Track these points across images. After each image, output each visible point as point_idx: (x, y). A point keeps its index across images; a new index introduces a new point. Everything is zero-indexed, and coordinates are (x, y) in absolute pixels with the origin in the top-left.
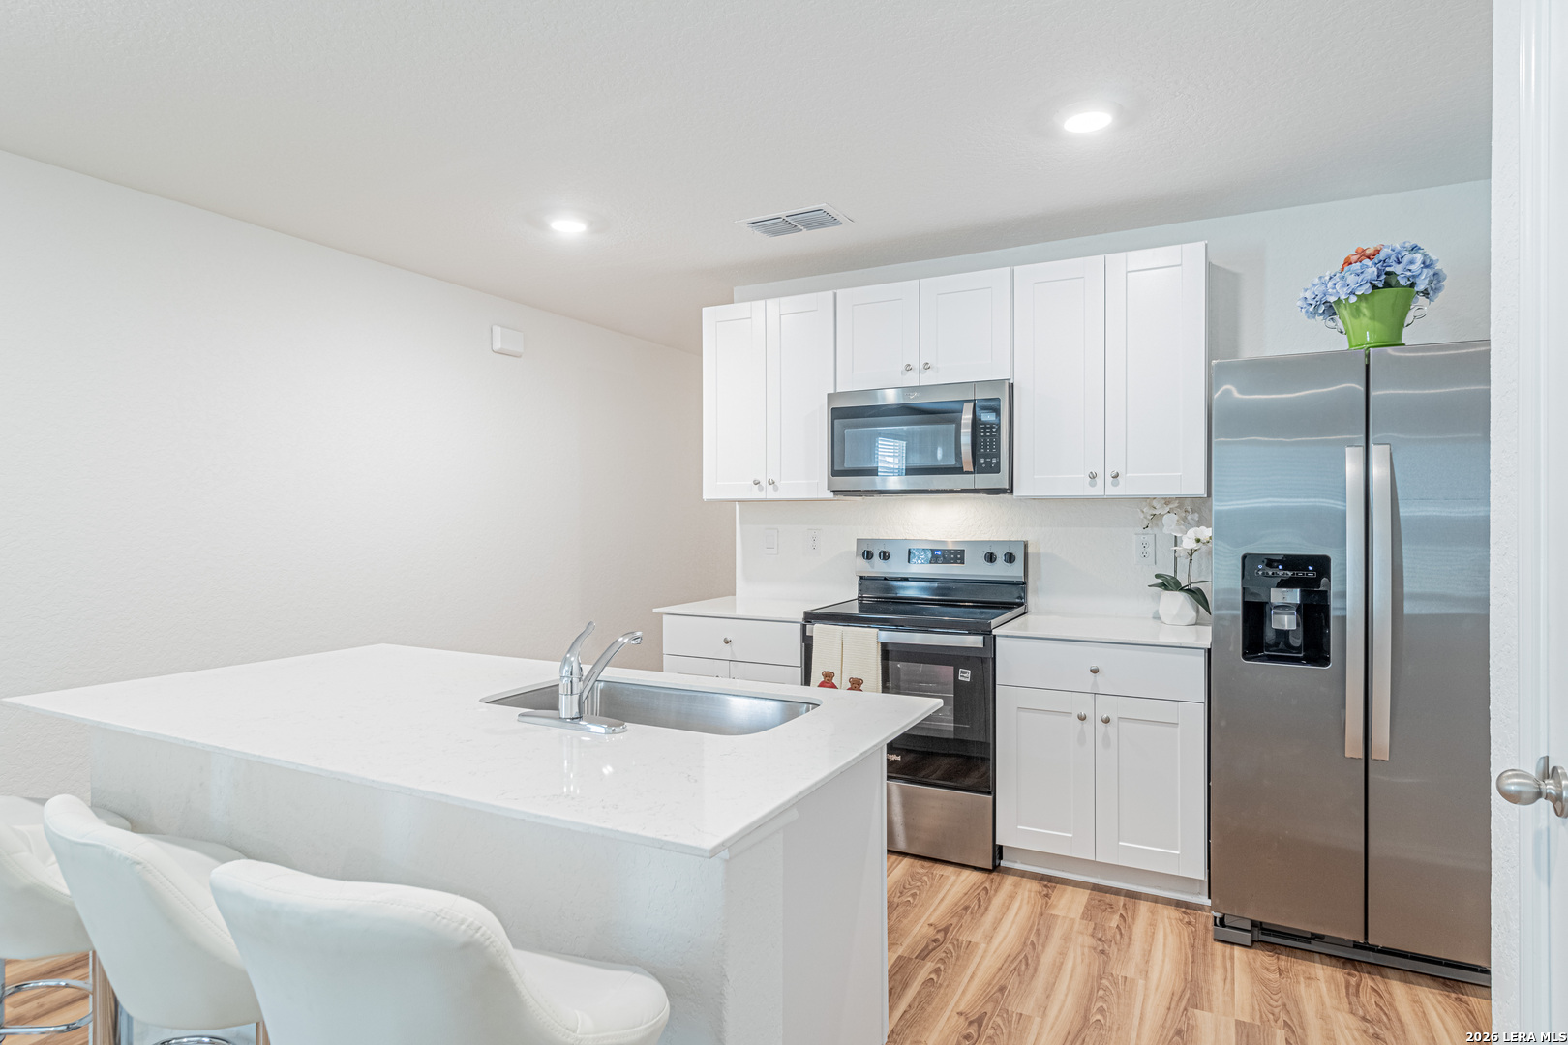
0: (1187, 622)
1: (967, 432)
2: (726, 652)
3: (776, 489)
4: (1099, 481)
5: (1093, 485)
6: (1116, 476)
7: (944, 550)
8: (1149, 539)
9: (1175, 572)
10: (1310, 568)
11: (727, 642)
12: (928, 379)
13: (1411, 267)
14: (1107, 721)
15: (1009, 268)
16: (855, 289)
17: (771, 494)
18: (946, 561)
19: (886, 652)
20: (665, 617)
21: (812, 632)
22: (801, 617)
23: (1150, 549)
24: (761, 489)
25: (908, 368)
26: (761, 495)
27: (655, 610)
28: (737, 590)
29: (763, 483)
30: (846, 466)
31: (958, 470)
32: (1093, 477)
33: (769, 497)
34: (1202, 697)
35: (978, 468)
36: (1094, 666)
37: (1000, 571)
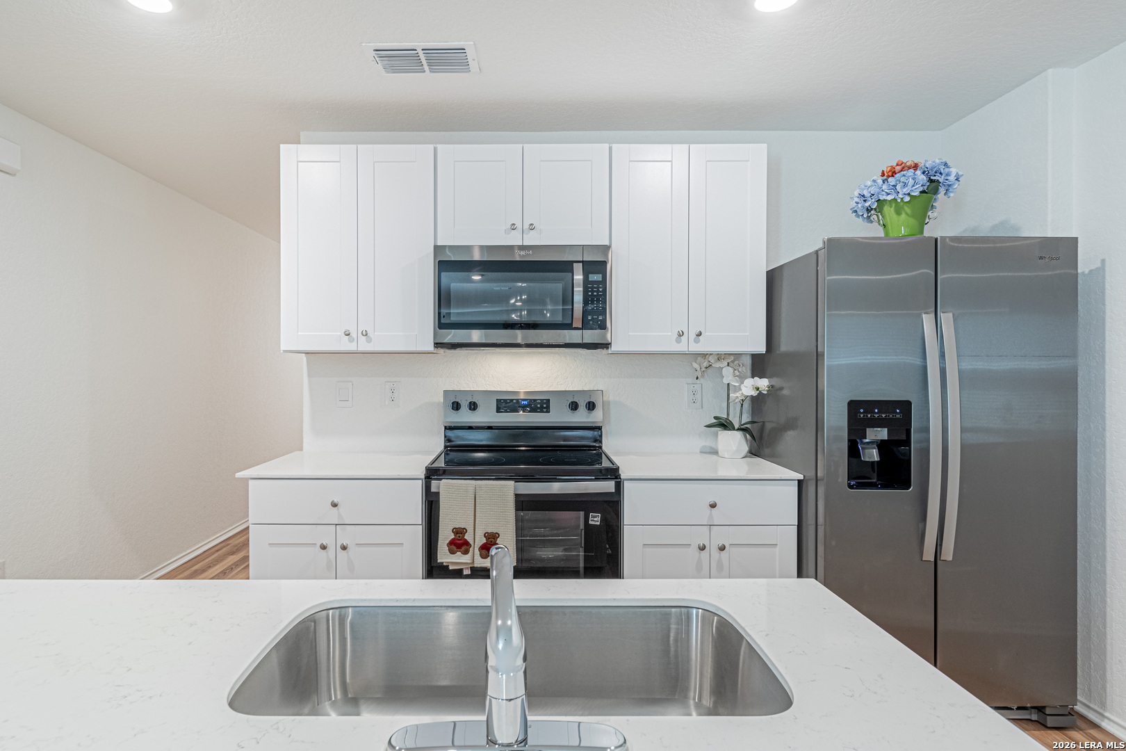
0: (743, 455)
1: (579, 291)
2: (333, 516)
3: (369, 341)
4: (684, 338)
5: (678, 341)
6: (699, 334)
7: (531, 400)
8: (697, 387)
9: (728, 414)
10: (898, 411)
11: (335, 505)
12: (530, 240)
13: (948, 178)
14: (722, 548)
15: (607, 145)
16: (455, 145)
17: (364, 346)
18: (534, 410)
19: (524, 503)
20: (251, 482)
21: (439, 488)
22: (421, 473)
23: (698, 396)
24: (351, 341)
25: (513, 227)
26: (352, 347)
27: (238, 475)
28: (304, 445)
29: (354, 335)
30: (452, 319)
31: (569, 326)
32: (681, 334)
33: (361, 349)
34: (794, 520)
35: (585, 325)
36: (711, 500)
37: (581, 417)
